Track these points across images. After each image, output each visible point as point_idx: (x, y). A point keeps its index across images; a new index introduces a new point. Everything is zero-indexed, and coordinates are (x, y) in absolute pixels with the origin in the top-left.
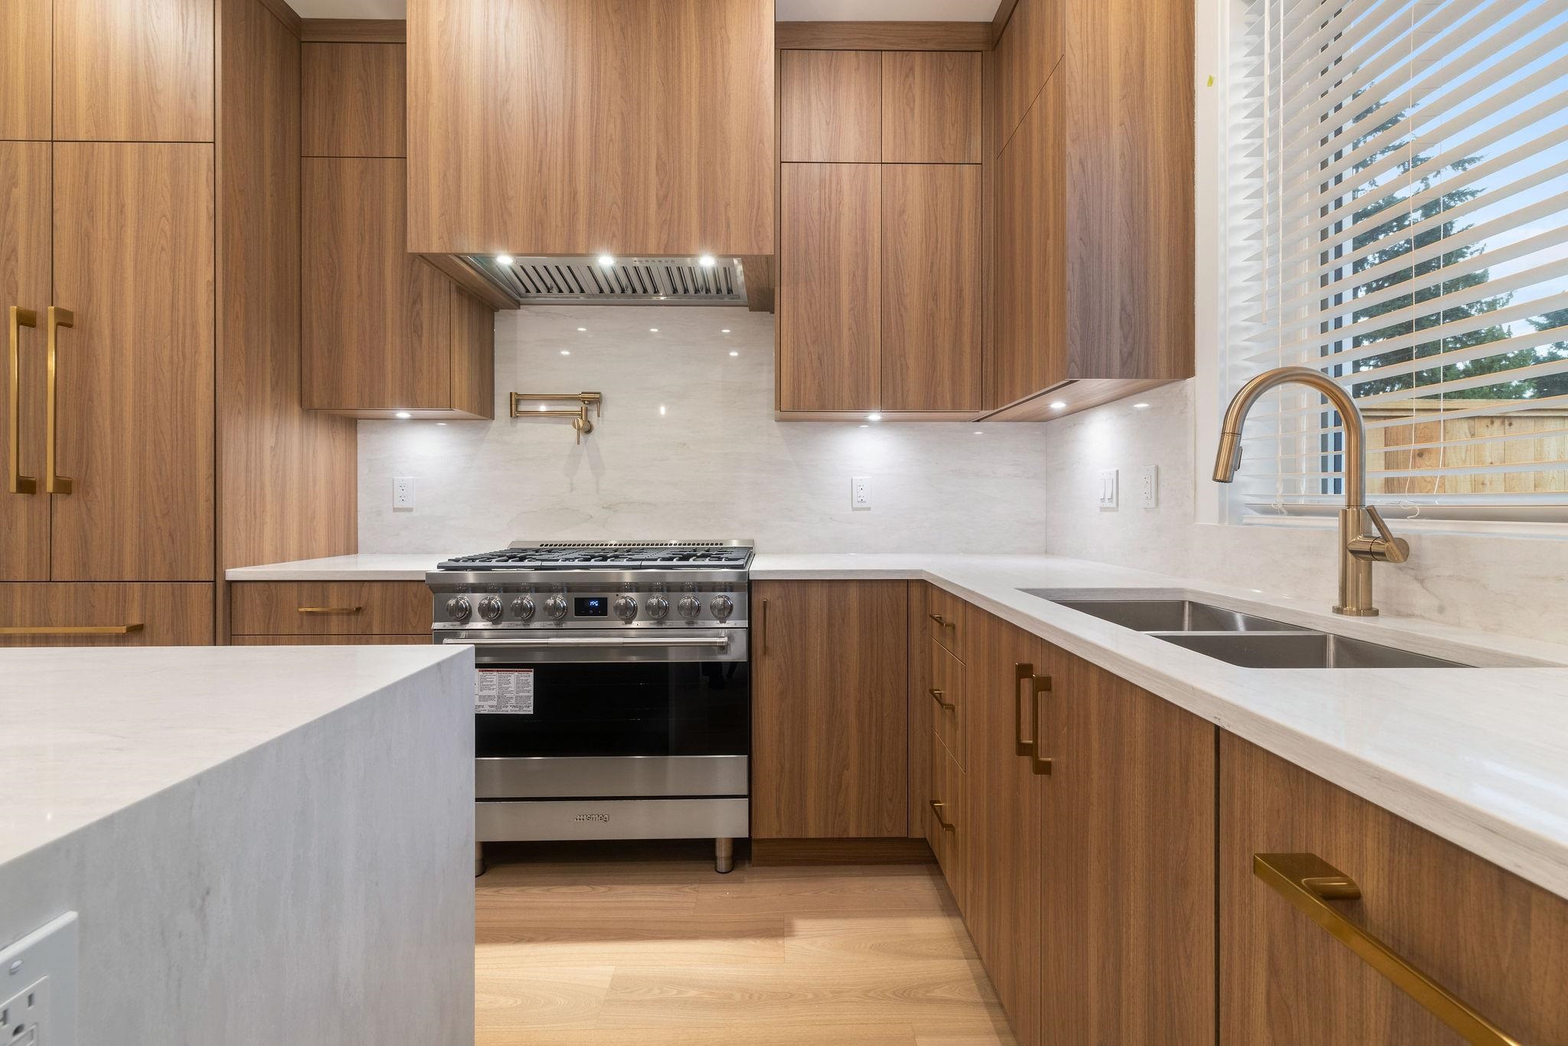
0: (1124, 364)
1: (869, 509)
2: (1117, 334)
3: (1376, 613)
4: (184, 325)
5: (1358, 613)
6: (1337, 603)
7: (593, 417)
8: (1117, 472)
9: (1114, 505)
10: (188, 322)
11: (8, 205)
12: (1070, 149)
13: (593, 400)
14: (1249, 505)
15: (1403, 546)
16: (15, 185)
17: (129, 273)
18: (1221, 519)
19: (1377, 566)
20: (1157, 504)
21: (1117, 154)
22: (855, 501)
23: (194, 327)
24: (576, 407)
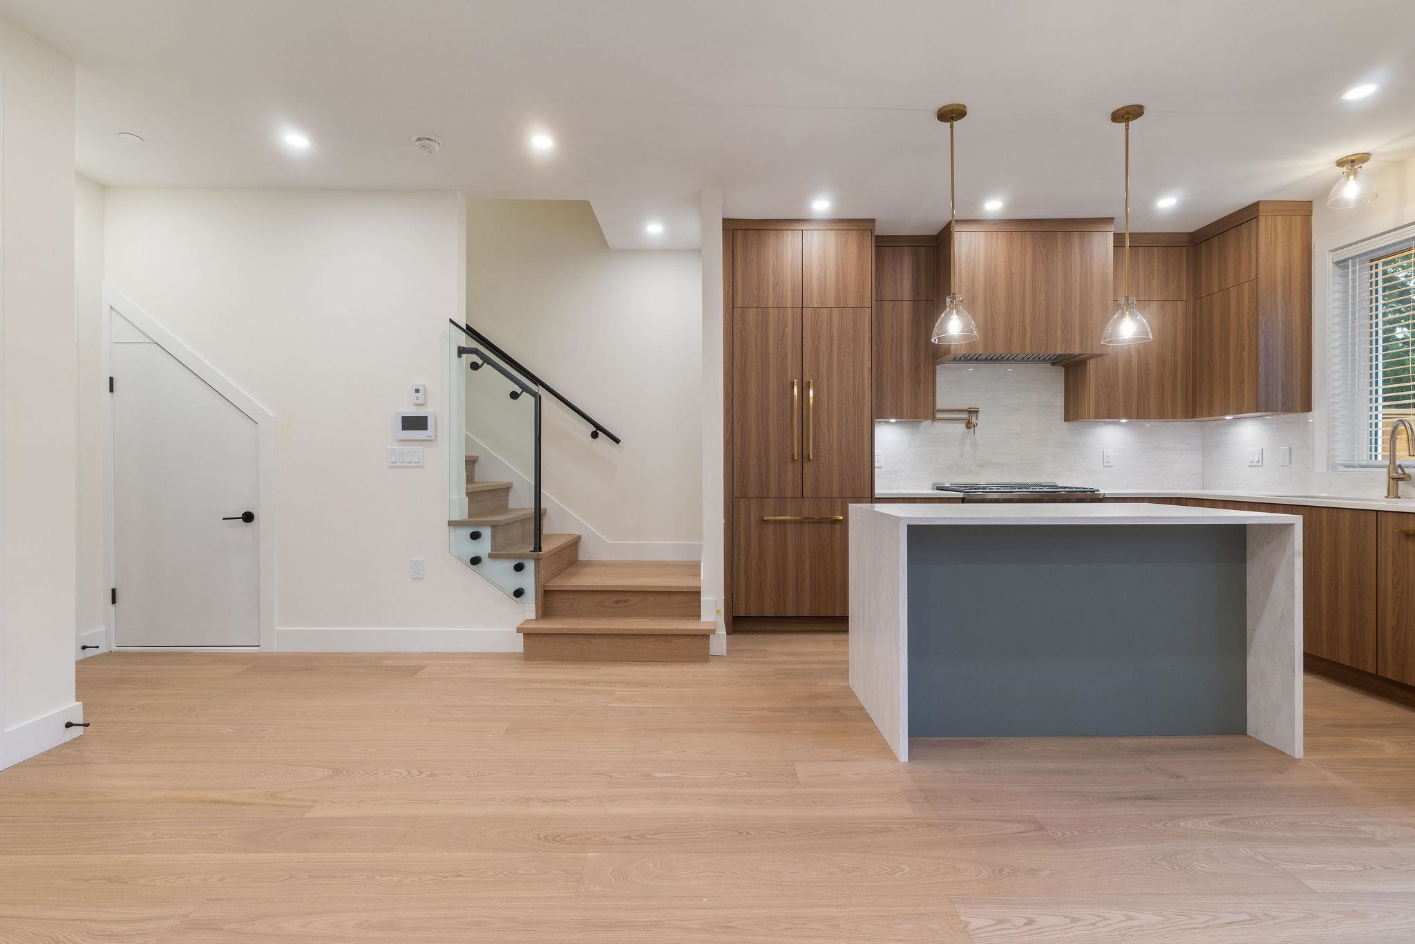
0: (1283, 406)
1: (1111, 466)
2: (1280, 394)
3: (1400, 498)
4: (859, 387)
5: (1394, 498)
6: (1386, 495)
7: (974, 420)
8: (1262, 450)
9: (1260, 464)
10: (860, 385)
11: (783, 336)
12: (1261, 318)
13: (973, 411)
14: (1340, 464)
15: (1409, 476)
16: (787, 326)
17: (835, 366)
18: (1328, 470)
19: (1400, 483)
20: (1290, 463)
21: (1280, 319)
22: (1105, 462)
23: (863, 387)
24: (965, 415)
